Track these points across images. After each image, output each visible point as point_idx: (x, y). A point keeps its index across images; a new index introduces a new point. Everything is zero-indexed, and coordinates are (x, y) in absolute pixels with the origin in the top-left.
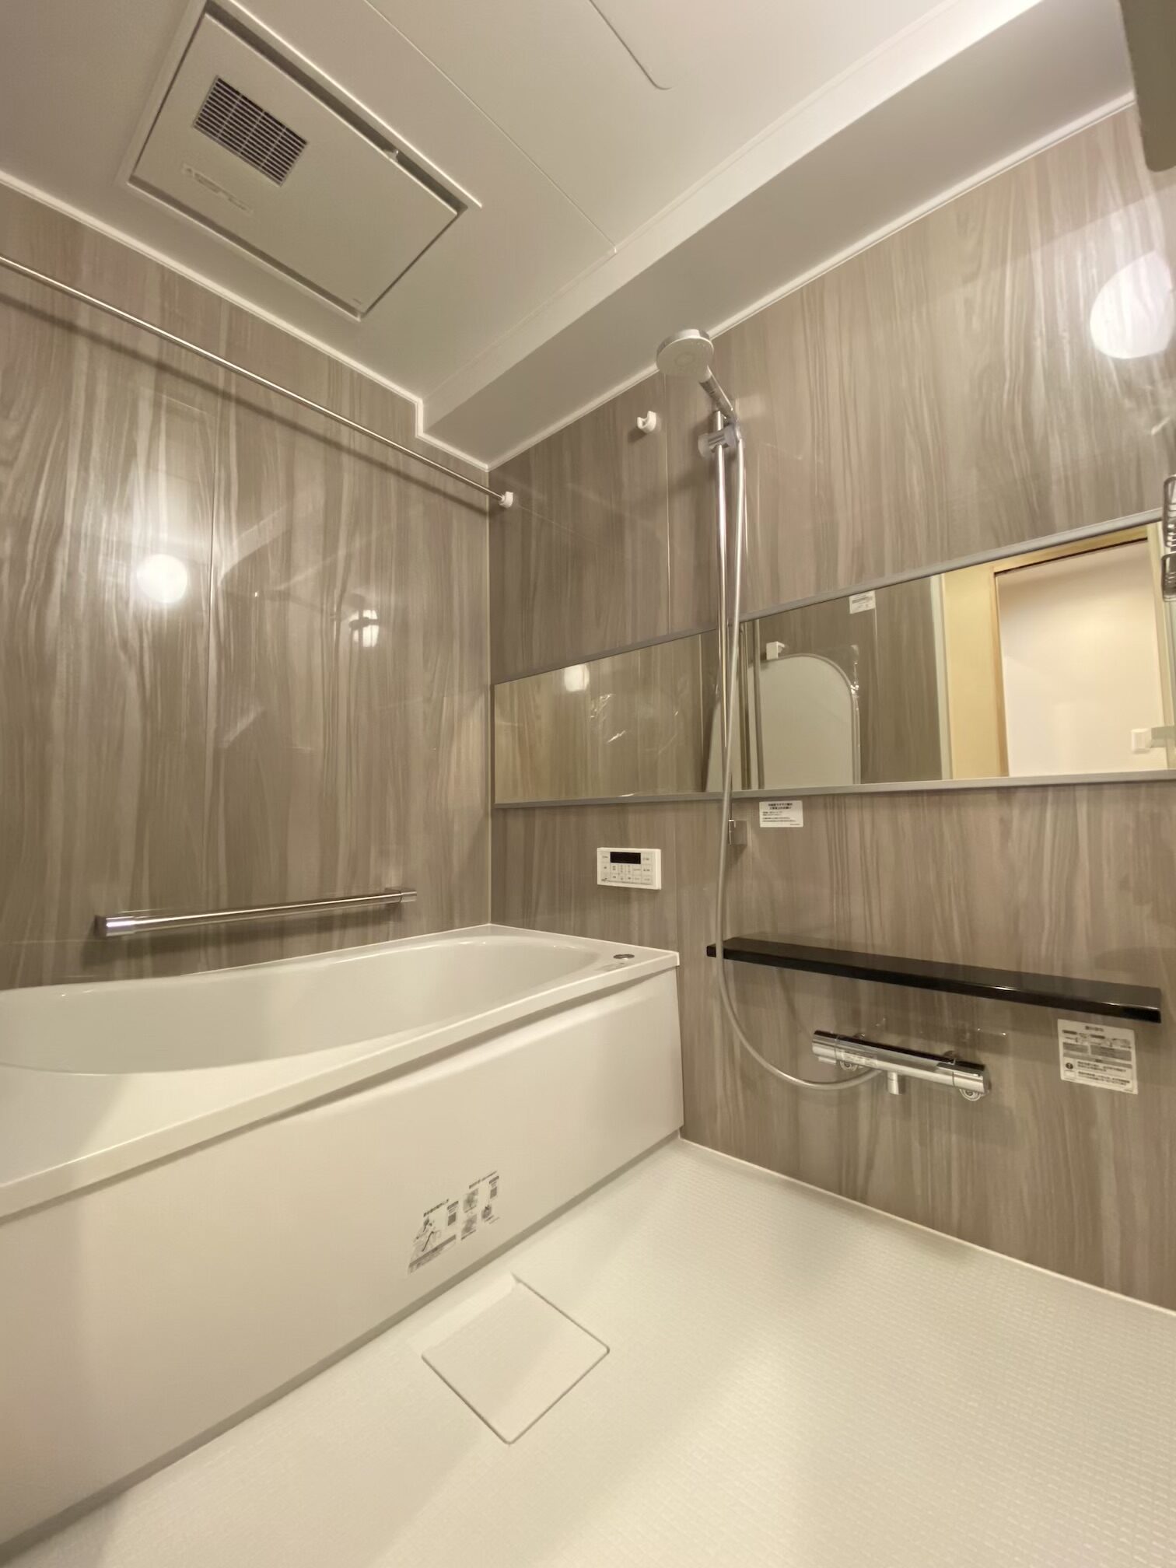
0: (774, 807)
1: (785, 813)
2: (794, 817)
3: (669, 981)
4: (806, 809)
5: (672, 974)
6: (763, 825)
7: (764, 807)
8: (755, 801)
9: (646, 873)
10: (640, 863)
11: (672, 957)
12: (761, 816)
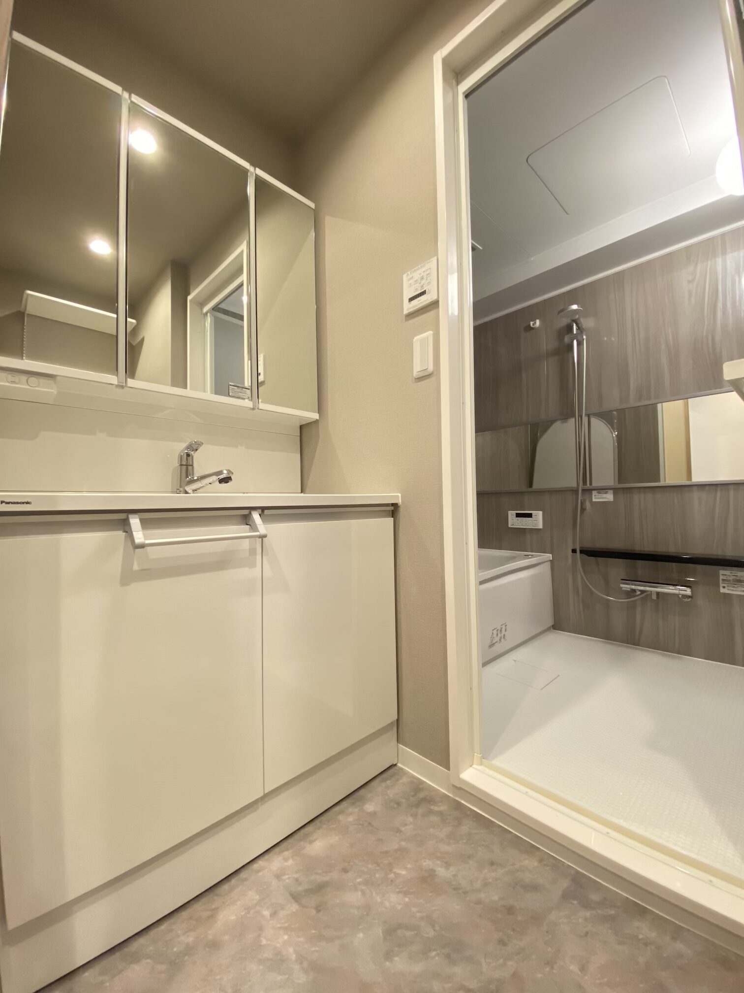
0: (599, 493)
1: (605, 495)
2: (609, 497)
3: (547, 566)
4: (614, 494)
5: (549, 563)
6: (594, 500)
7: (594, 493)
8: (590, 491)
9: (535, 522)
10: (531, 517)
11: (549, 556)
12: (593, 497)
